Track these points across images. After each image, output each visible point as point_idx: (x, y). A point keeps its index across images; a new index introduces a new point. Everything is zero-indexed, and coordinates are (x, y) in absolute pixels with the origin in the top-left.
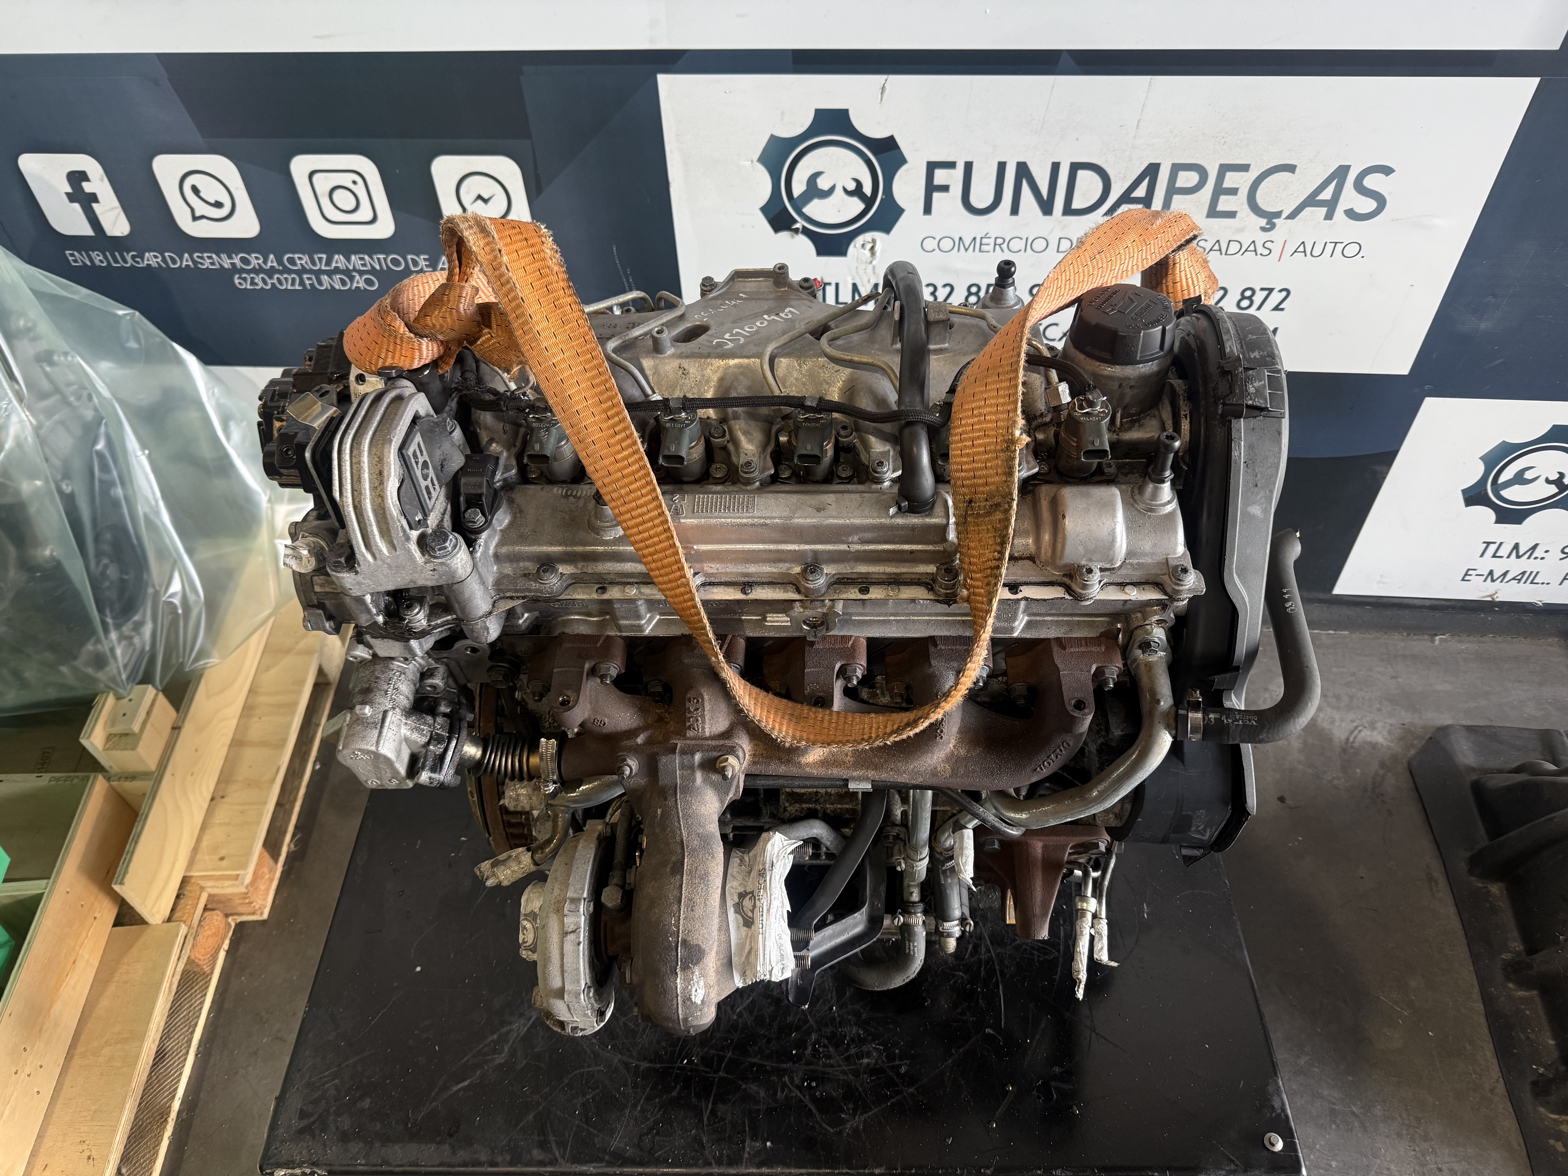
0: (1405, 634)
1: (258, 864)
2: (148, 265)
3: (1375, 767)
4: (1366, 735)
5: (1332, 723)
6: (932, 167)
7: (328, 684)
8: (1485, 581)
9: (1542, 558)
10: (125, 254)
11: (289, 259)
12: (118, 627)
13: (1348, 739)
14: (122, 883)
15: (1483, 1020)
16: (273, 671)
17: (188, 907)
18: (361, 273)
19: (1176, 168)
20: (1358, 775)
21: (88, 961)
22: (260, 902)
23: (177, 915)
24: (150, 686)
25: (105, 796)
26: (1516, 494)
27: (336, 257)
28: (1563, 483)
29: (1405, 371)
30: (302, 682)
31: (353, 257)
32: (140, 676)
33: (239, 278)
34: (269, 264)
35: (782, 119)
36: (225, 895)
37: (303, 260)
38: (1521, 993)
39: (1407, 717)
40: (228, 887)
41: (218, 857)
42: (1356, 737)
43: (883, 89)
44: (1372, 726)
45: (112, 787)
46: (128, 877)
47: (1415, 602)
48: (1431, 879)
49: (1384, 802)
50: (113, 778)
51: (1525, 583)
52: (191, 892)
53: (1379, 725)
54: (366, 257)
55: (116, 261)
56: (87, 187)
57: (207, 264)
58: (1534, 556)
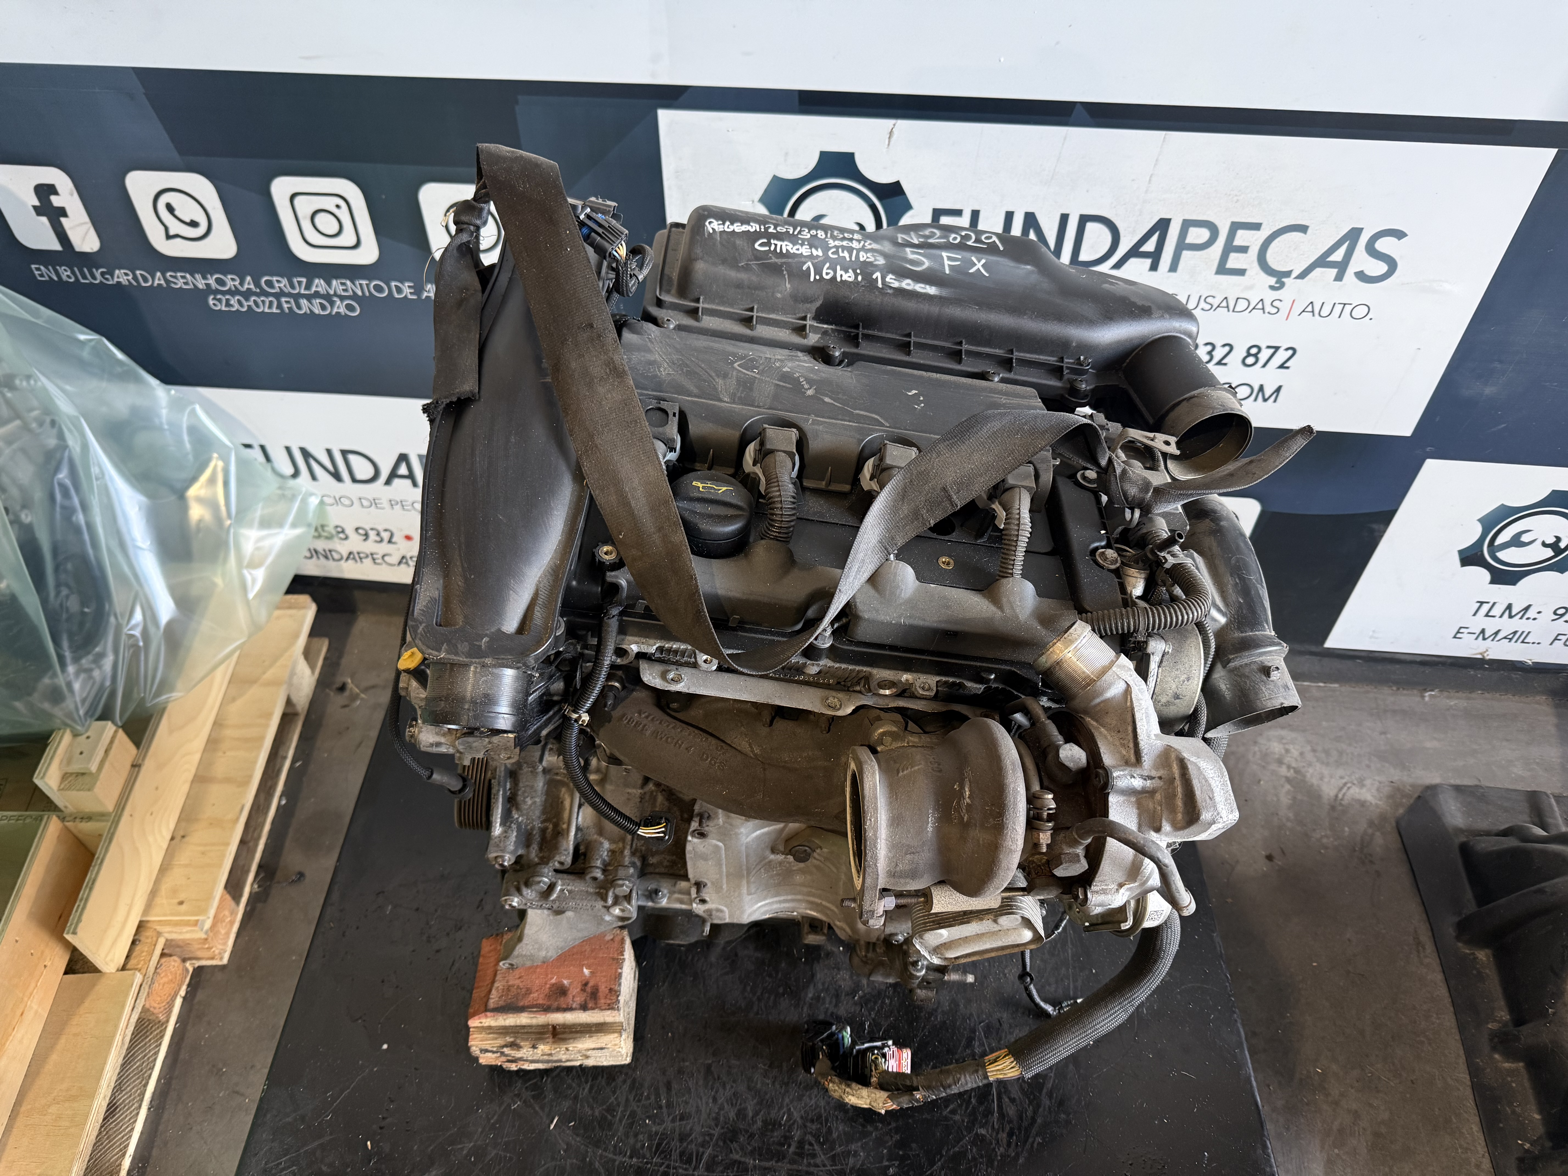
0: (1394, 688)
1: (218, 907)
2: (119, 283)
3: (1362, 826)
4: (1355, 792)
5: (1321, 779)
6: (937, 213)
7: (296, 714)
8: (1476, 639)
9: (1534, 619)
10: (94, 270)
11: (267, 282)
12: (76, 660)
13: (1336, 796)
14: (74, 933)
15: (1469, 1092)
16: (239, 703)
17: (144, 954)
18: (342, 298)
19: (1187, 224)
20: (1346, 834)
21: (36, 1012)
22: (221, 947)
23: (132, 963)
24: (109, 724)
25: (58, 837)
26: (1511, 556)
27: (317, 281)
28: (1559, 547)
29: (1407, 432)
30: (269, 715)
31: (334, 282)
32: (99, 711)
33: (214, 299)
34: (246, 286)
35: (785, 160)
36: (183, 940)
37: (281, 283)
38: (1507, 1065)
39: (1396, 775)
40: (187, 932)
41: (177, 901)
42: (1344, 795)
43: (891, 133)
44: (1361, 783)
45: (66, 828)
46: (81, 925)
47: (1407, 657)
48: (1419, 943)
49: (1371, 862)
50: (67, 819)
51: (1516, 642)
52: (147, 938)
53: (1368, 782)
54: (348, 283)
55: (85, 277)
56: (56, 201)
57: (180, 284)
58: (1526, 616)
